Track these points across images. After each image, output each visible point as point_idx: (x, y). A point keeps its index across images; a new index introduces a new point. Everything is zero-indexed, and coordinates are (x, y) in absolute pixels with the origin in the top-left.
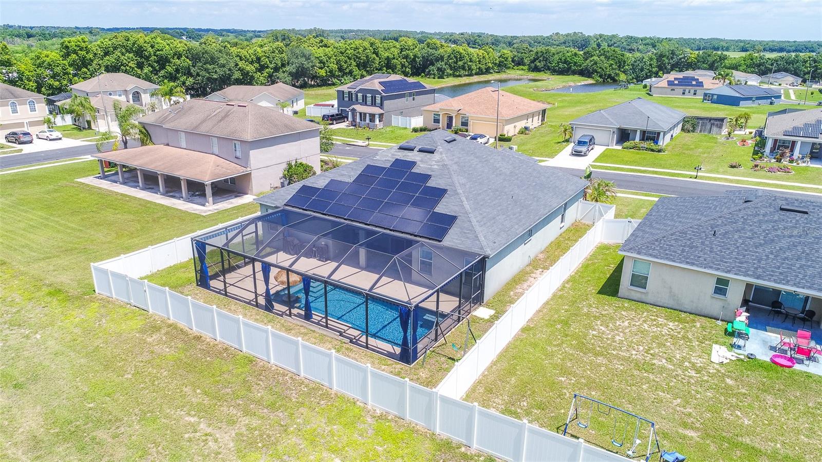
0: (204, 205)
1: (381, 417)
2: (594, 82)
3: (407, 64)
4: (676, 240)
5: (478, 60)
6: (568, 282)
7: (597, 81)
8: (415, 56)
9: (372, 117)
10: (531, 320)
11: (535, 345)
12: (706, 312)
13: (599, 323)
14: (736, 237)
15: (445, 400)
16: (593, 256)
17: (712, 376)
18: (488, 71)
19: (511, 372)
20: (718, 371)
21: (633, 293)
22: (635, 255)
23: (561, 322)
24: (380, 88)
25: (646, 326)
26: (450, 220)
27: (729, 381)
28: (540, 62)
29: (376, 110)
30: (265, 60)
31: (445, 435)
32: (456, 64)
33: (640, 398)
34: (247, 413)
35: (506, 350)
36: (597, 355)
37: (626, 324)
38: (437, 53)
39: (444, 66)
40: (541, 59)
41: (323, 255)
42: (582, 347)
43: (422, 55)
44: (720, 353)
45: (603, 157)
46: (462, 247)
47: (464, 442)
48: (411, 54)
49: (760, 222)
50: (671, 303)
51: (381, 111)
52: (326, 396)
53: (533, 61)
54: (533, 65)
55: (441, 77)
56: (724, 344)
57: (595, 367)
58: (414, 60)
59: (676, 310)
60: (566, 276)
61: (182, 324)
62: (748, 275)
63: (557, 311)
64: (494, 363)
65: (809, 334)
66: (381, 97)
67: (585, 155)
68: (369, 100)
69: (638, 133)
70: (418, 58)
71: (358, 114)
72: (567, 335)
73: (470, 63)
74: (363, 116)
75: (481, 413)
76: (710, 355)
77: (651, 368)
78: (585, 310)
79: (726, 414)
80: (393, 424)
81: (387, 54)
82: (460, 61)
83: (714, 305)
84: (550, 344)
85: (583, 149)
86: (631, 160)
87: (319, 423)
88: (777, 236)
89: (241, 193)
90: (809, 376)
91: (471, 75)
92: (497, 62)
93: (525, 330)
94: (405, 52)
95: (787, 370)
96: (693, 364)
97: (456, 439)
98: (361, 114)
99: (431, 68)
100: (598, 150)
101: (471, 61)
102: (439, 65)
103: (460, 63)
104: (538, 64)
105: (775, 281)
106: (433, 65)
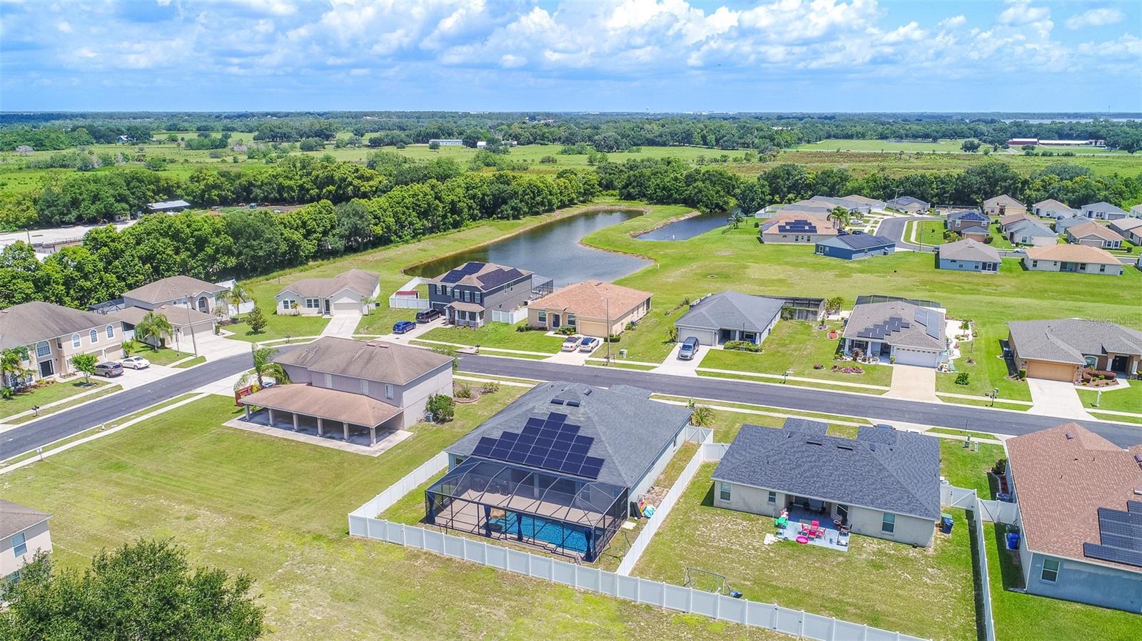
0: (369, 446)
1: (584, 593)
2: (700, 214)
3: (474, 205)
4: (746, 468)
5: (559, 191)
6: (681, 497)
7: (703, 212)
8: (484, 195)
9: (473, 316)
10: (660, 528)
11: (664, 544)
12: (766, 513)
13: (702, 526)
14: (780, 463)
15: (621, 577)
16: (698, 475)
17: (762, 552)
18: (571, 203)
19: (652, 561)
20: (767, 549)
21: (723, 504)
22: (720, 480)
23: (678, 527)
24: (479, 284)
25: (729, 526)
26: (600, 462)
27: (771, 554)
28: (633, 188)
29: (476, 308)
30: (311, 224)
31: (622, 597)
32: (534, 199)
33: (724, 568)
34: (506, 599)
35: (647, 549)
36: (700, 546)
37: (718, 525)
38: (508, 189)
39: (519, 205)
40: (635, 184)
41: (505, 491)
42: (692, 542)
43: (492, 192)
44: (770, 539)
45: (707, 360)
46: (611, 482)
47: (633, 599)
48: (479, 193)
49: (795, 452)
50: (746, 509)
51: (482, 309)
52: (548, 585)
53: (626, 186)
54: (625, 191)
55: (516, 217)
56: (773, 533)
57: (698, 553)
58: (483, 199)
59: (748, 512)
60: (680, 494)
61: (434, 551)
62: (785, 490)
63: (676, 520)
64: (641, 557)
65: (818, 522)
66: (481, 294)
67: (691, 359)
68: (467, 297)
69: (737, 333)
70: (488, 196)
71: (456, 312)
72: (682, 536)
73: (549, 197)
74: (463, 314)
75: (641, 581)
76: (763, 540)
77: (730, 551)
78: (693, 518)
79: (767, 572)
80: (592, 595)
81: (451, 197)
82: (538, 196)
83: (769, 509)
84: (673, 542)
85: (689, 354)
86: (732, 363)
87: (550, 600)
88: (803, 462)
89: (392, 429)
90: (814, 547)
91: (551, 210)
92: (582, 190)
93: (656, 535)
94: (472, 192)
95: (803, 545)
96: (754, 547)
97: (628, 599)
98: (459, 311)
99: (504, 207)
100: (703, 351)
101: (551, 195)
102: (513, 204)
103: (539, 199)
104: (632, 190)
105: (799, 492)
106: (506, 203)
